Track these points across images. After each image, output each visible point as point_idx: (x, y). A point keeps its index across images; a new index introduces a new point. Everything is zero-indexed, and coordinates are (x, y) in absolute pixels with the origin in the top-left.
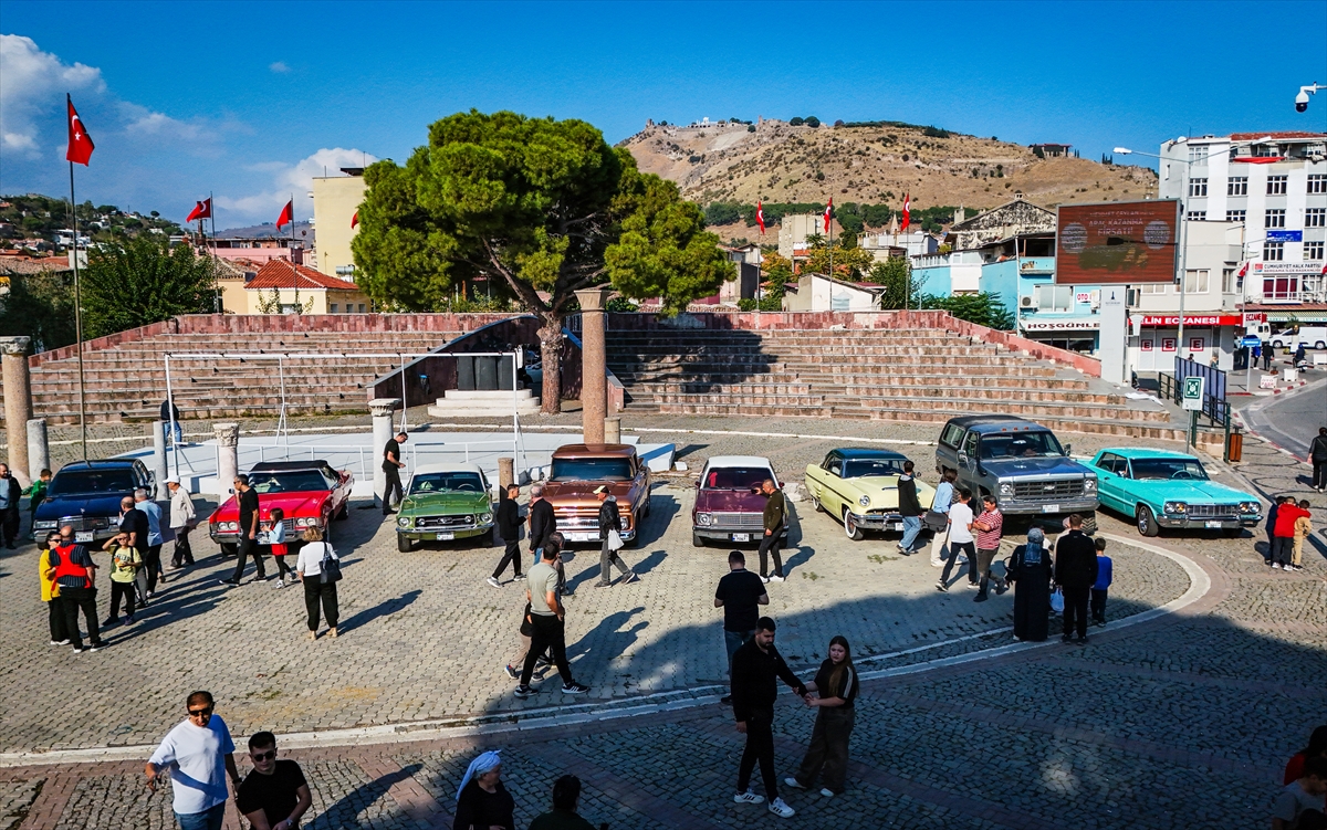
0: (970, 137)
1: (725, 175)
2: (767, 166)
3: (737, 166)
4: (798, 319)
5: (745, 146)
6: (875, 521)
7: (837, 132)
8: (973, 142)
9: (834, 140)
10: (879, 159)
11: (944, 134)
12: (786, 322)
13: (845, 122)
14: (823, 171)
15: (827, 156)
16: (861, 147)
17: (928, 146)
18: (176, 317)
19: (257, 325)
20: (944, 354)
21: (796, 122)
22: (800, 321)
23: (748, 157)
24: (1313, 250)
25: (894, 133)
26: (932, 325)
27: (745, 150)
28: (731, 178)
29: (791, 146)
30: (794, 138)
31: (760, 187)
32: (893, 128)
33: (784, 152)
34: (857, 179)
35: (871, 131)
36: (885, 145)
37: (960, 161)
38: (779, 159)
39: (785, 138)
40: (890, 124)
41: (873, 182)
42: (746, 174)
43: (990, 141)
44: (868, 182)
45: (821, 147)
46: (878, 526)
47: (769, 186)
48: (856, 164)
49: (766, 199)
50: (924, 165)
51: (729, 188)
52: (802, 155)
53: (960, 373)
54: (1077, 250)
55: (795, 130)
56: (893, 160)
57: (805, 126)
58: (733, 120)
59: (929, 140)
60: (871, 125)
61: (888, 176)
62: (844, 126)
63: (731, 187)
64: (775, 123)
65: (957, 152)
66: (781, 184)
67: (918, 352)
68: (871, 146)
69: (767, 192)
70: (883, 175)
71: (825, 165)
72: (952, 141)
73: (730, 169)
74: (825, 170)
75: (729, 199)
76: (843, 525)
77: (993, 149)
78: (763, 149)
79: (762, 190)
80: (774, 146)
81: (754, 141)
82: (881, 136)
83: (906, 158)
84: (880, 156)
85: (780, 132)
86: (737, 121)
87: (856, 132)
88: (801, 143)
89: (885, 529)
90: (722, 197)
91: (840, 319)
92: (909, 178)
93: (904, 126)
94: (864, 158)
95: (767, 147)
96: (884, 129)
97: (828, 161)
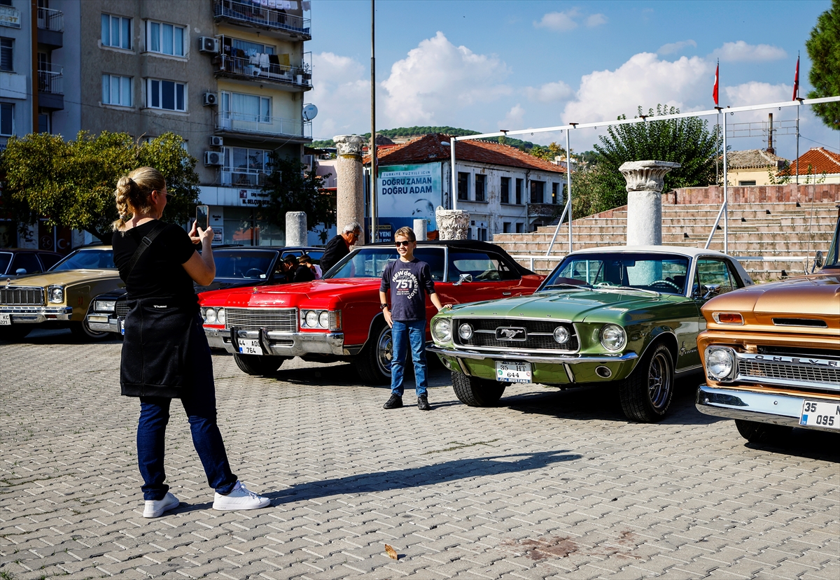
18: (675, 190)
19: (753, 196)
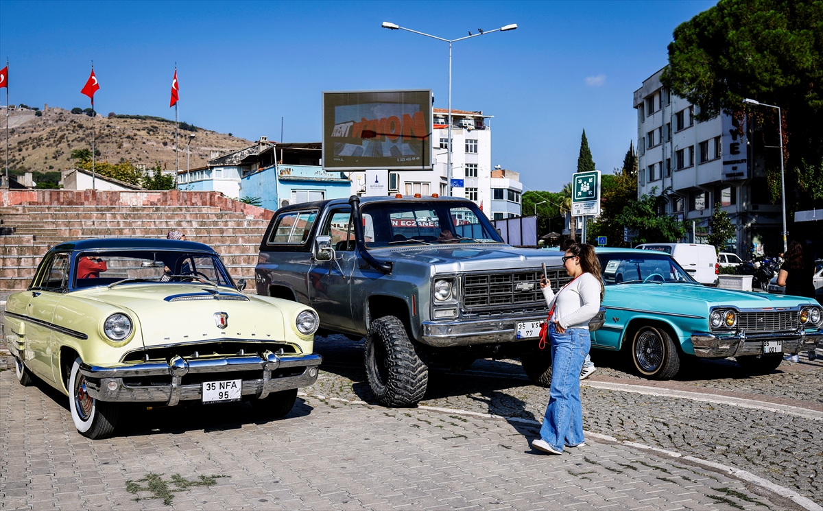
0: (213, 132)
1: (15, 148)
2: (52, 142)
3: (26, 141)
4: (55, 197)
5: (32, 126)
6: (147, 381)
7: (110, 120)
8: (215, 136)
9: (108, 126)
10: (144, 143)
11: (193, 129)
13: (117, 114)
14: (99, 149)
15: (103, 138)
16: (129, 132)
17: (182, 137)
20: (221, 225)
21: (76, 111)
23: (36, 135)
24: (471, 194)
25: (156, 125)
26: (204, 203)
27: (32, 129)
28: (20, 150)
29: (72, 128)
30: (75, 122)
31: (46, 158)
32: (155, 121)
33: (66, 132)
34: (127, 157)
35: (138, 122)
36: (149, 133)
37: (206, 148)
38: (62, 137)
39: (67, 123)
40: (152, 118)
41: (140, 159)
42: (34, 148)
43: (227, 136)
44: (135, 159)
45: (97, 131)
46: (156, 394)
47: (54, 158)
48: (126, 145)
49: (51, 168)
50: (179, 150)
51: (18, 158)
52: (81, 136)
53: (240, 242)
55: (76, 117)
56: (155, 144)
57: (84, 115)
58: (22, 106)
59: (183, 132)
60: (137, 118)
61: (152, 156)
62: (115, 117)
63: (21, 157)
64: (58, 111)
65: (204, 142)
66: (65, 156)
67: (191, 225)
68: (138, 133)
69: (52, 162)
70: (148, 155)
71: (101, 145)
72: (199, 134)
73: (19, 143)
74: (101, 148)
75: (18, 166)
76: (63, 401)
77: (230, 142)
78: (48, 130)
79: (48, 161)
80: (58, 127)
81: (41, 123)
82: (146, 126)
83: (165, 144)
84: (145, 141)
85: (63, 118)
86: (26, 107)
87: (126, 121)
88: (81, 126)
89: (174, 402)
90: (12, 164)
92: (169, 158)
93: (163, 120)
94: (132, 141)
95: (52, 128)
96: (148, 121)
97: (103, 142)
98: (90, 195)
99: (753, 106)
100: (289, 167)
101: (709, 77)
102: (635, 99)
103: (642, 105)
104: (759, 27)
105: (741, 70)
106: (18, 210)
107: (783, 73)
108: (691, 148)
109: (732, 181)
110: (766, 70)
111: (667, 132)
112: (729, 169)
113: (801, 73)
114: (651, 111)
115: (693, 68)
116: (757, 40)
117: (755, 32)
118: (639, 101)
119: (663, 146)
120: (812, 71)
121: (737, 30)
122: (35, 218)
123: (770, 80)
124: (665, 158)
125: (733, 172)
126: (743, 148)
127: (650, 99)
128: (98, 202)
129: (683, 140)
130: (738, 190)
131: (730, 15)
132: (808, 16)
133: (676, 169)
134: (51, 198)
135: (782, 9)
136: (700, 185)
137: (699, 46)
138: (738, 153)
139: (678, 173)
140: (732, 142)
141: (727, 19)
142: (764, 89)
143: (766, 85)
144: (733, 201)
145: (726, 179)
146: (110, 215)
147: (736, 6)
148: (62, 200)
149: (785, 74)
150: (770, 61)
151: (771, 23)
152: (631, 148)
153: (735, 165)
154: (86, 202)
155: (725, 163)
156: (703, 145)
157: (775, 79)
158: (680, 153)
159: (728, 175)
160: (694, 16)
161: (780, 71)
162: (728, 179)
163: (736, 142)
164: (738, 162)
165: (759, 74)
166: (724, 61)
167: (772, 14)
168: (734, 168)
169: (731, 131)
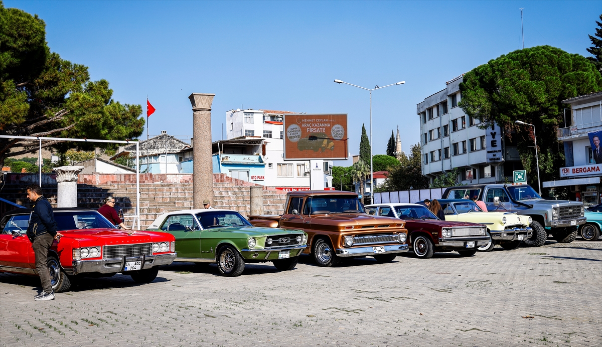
4: (127, 178)
12: (119, 180)
22: (129, 179)
54: (296, 140)
91: (157, 179)
98: (149, 177)
99: (522, 125)
100: (227, 156)
101: (488, 105)
102: (418, 109)
103: (424, 113)
104: (515, 78)
105: (507, 102)
106: (114, 186)
107: (530, 104)
108: (464, 142)
109: (493, 163)
110: (522, 103)
111: (444, 131)
112: (491, 156)
113: (539, 104)
114: (431, 117)
115: (479, 99)
116: (514, 85)
117: (513, 81)
118: (422, 110)
119: (441, 140)
120: (545, 103)
121: (503, 79)
122: (130, 191)
123: (524, 108)
124: (443, 147)
125: (493, 157)
126: (499, 143)
127: (430, 110)
128: (153, 180)
129: (458, 137)
130: (496, 168)
131: (498, 70)
132: (540, 73)
133: (453, 154)
134: (125, 179)
135: (526, 68)
136: (471, 165)
137: (481, 87)
138: (496, 146)
139: (455, 157)
140: (492, 139)
141: (497, 72)
142: (520, 113)
143: (521, 111)
144: (493, 174)
145: (489, 161)
146: (174, 189)
147: (501, 65)
148: (131, 180)
149: (531, 105)
150: (524, 98)
151: (522, 76)
152: (393, 136)
153: (494, 153)
154: (146, 181)
155: (488, 152)
156: (472, 141)
157: (526, 107)
158: (455, 145)
159: (490, 159)
160: (474, 68)
161: (529, 103)
162: (491, 161)
163: (494, 139)
164: (496, 151)
165: (518, 104)
166: (495, 96)
167: (522, 71)
168: (494, 155)
169: (491, 133)
